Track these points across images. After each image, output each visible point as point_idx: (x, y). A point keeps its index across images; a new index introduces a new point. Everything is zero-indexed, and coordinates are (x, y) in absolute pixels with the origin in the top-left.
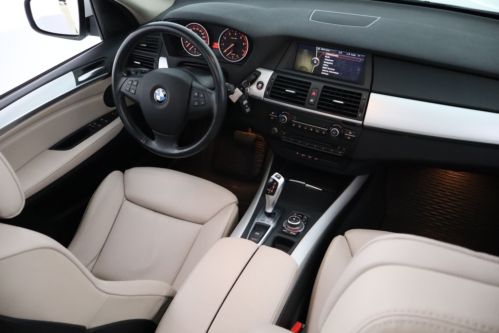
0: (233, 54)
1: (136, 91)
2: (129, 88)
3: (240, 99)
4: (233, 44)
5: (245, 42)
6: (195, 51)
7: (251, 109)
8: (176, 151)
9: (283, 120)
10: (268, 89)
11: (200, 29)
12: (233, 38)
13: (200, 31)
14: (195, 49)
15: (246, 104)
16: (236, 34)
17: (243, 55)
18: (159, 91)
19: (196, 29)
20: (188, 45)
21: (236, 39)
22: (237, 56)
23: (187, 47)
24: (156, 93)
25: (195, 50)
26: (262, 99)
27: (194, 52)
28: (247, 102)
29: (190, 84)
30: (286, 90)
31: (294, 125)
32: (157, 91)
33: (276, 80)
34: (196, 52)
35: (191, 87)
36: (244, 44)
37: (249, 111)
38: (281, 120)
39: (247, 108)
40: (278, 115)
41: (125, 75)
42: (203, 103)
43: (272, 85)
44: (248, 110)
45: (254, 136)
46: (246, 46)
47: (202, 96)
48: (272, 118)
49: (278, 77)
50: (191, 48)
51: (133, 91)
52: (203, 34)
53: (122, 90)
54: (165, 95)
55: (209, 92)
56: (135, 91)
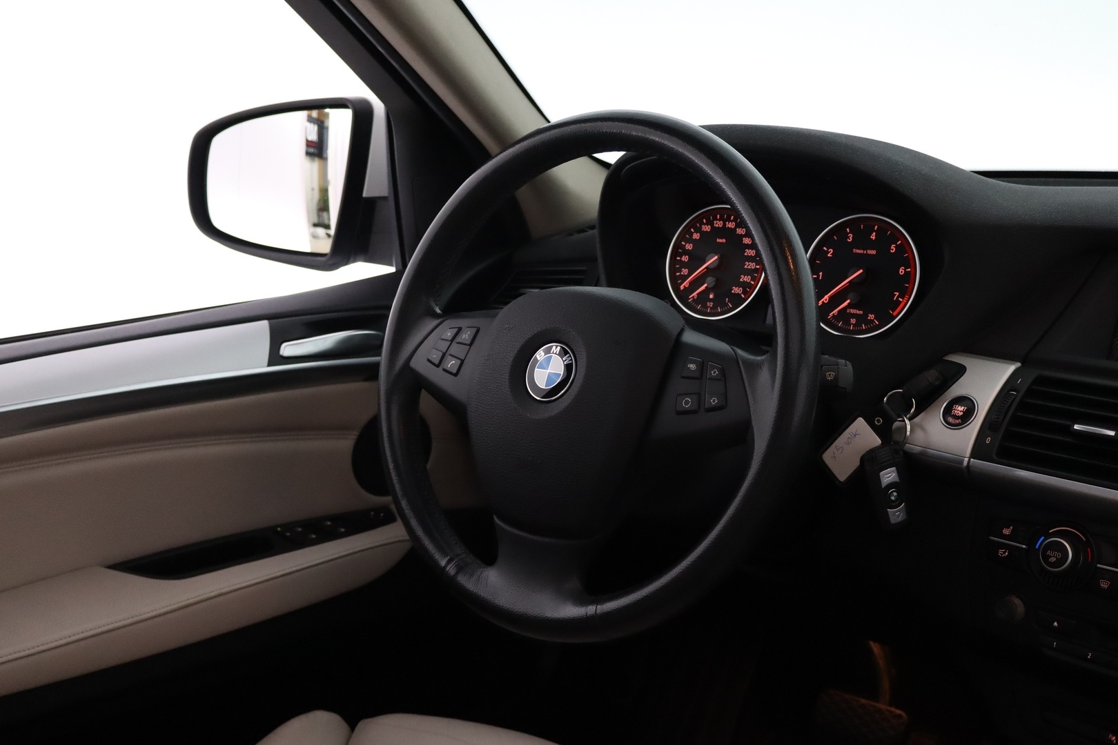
0: (853, 311)
1: (462, 361)
2: (441, 354)
3: (870, 462)
4: (861, 271)
5: (909, 263)
6: (710, 304)
7: (908, 510)
8: (571, 611)
9: (1053, 560)
10: (989, 425)
11: (738, 226)
12: (861, 252)
13: (740, 231)
14: (711, 296)
15: (891, 486)
16: (873, 237)
17: (895, 314)
18: (548, 351)
19: (724, 224)
20: (686, 284)
21: (874, 252)
22: (871, 317)
23: (682, 287)
24: (536, 360)
25: (711, 300)
26: (965, 463)
27: (705, 307)
28: (897, 480)
29: (675, 333)
30: (1076, 427)
31: (1104, 585)
32: (540, 355)
33: (1030, 392)
34: (714, 307)
35: (678, 343)
36: (902, 271)
37: (900, 519)
38: (1046, 558)
39: (894, 505)
40: (1031, 543)
41: (438, 311)
42: (714, 401)
43: (1013, 408)
44: (896, 515)
45: (900, 716)
46: (909, 277)
47: (715, 373)
48: (1001, 551)
49: (1039, 381)
50: (695, 294)
51: (451, 364)
52: (747, 241)
53: (413, 364)
54: (568, 368)
55: (746, 362)
56: (459, 362)
